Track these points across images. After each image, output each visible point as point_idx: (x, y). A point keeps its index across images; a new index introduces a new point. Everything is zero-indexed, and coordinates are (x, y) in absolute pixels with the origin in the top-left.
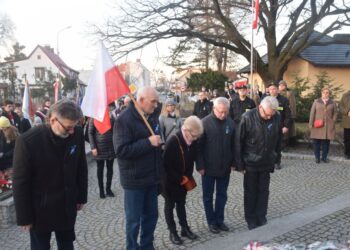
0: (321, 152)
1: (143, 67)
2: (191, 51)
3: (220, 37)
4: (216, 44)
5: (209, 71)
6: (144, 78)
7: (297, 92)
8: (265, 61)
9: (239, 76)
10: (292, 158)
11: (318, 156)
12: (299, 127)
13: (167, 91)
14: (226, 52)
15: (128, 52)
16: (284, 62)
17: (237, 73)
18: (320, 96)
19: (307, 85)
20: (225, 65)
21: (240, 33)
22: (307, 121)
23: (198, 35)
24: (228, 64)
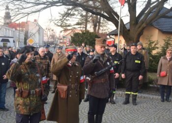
0: (165, 94)
1: (39, 26)
2: (75, 16)
3: (97, 8)
4: (93, 13)
5: (88, 32)
6: (39, 33)
7: (149, 51)
8: (128, 27)
9: (108, 37)
10: (144, 98)
11: (163, 97)
12: (150, 76)
13: (56, 45)
14: (100, 19)
15: (28, 14)
16: (141, 28)
17: (107, 35)
18: (165, 54)
19: (157, 46)
20: (99, 28)
21: (111, 6)
22: (156, 71)
23: (81, 5)
24: (101, 28)
